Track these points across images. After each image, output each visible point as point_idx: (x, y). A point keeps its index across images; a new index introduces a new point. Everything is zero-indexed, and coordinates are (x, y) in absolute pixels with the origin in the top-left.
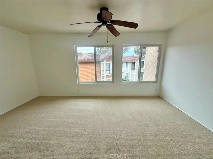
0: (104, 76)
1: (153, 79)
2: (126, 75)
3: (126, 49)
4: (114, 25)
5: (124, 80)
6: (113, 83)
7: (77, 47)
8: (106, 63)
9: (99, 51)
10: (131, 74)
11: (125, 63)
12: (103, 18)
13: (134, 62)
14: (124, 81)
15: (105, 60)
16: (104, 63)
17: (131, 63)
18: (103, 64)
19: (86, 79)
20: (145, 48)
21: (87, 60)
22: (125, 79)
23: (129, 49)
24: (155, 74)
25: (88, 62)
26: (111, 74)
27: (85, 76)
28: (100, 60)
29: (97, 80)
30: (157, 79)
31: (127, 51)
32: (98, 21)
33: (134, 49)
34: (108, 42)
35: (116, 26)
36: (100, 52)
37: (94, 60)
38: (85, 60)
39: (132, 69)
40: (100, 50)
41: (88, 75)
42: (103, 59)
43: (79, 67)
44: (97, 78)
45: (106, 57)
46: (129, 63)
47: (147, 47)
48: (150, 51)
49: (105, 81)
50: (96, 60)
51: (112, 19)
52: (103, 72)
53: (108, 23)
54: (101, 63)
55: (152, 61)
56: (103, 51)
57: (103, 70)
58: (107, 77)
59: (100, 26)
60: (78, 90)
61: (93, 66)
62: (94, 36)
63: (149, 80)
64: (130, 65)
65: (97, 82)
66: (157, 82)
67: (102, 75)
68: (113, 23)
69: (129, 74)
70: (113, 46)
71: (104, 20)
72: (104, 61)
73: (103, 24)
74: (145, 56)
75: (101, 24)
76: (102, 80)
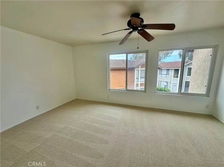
0: (138, 84)
1: (203, 91)
2: (165, 84)
3: (168, 54)
4: (146, 30)
5: (162, 90)
6: (146, 92)
7: (109, 55)
8: (141, 70)
9: (134, 57)
10: (173, 83)
11: (165, 69)
12: (134, 25)
13: (177, 69)
14: (163, 92)
15: (140, 67)
16: (139, 70)
17: (173, 70)
18: (137, 71)
19: (118, 86)
20: (193, 51)
21: (121, 67)
22: (164, 89)
23: (171, 53)
24: (206, 85)
25: (121, 69)
26: (144, 82)
27: (118, 83)
28: (134, 66)
29: (128, 88)
30: (209, 92)
31: (168, 55)
32: (128, 28)
33: (179, 53)
34: (138, 48)
35: (148, 31)
36: (136, 58)
37: (125, 67)
38: (118, 67)
39: (174, 77)
40: (136, 55)
41: (120, 82)
42: (137, 66)
43: (110, 74)
44: (128, 86)
45: (141, 63)
46: (171, 69)
47: (195, 50)
48: (200, 55)
49: (139, 89)
50: (128, 67)
51: (144, 24)
52: (137, 79)
53: (139, 28)
54: (136, 70)
55: (203, 68)
56: (139, 57)
57: (137, 77)
58: (141, 85)
59: (131, 33)
60: (108, 97)
61: (124, 73)
62: (125, 43)
63: (197, 93)
64: (172, 73)
65: (127, 90)
66: (208, 96)
67: (135, 83)
68: (145, 27)
69: (170, 83)
70: (147, 52)
71: (135, 26)
72: (138, 68)
73: (133, 30)
74: (192, 63)
75: (131, 30)
76: (135, 88)
